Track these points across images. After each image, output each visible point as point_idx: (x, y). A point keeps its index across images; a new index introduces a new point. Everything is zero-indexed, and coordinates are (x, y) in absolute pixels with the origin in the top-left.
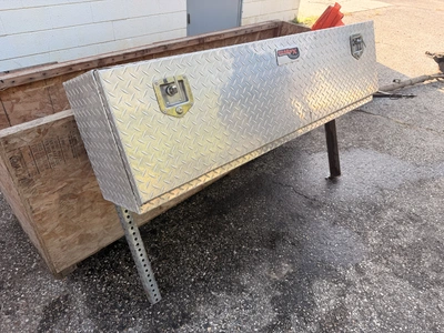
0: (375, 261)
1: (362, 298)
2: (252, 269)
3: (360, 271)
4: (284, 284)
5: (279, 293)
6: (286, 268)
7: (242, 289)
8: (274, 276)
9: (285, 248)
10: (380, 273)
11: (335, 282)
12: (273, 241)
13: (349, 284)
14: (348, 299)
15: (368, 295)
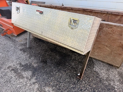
0: (38, 89)
1: (25, 83)
2: (35, 59)
3: (34, 83)
4: (31, 65)
5: (28, 65)
6: (35, 65)
7: (30, 58)
8: (33, 63)
9: (41, 64)
10: (33, 89)
11: (31, 76)
12: (44, 62)
13: (30, 80)
14: (25, 79)
15: (26, 85)
